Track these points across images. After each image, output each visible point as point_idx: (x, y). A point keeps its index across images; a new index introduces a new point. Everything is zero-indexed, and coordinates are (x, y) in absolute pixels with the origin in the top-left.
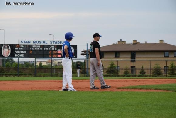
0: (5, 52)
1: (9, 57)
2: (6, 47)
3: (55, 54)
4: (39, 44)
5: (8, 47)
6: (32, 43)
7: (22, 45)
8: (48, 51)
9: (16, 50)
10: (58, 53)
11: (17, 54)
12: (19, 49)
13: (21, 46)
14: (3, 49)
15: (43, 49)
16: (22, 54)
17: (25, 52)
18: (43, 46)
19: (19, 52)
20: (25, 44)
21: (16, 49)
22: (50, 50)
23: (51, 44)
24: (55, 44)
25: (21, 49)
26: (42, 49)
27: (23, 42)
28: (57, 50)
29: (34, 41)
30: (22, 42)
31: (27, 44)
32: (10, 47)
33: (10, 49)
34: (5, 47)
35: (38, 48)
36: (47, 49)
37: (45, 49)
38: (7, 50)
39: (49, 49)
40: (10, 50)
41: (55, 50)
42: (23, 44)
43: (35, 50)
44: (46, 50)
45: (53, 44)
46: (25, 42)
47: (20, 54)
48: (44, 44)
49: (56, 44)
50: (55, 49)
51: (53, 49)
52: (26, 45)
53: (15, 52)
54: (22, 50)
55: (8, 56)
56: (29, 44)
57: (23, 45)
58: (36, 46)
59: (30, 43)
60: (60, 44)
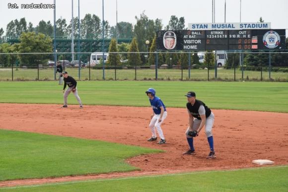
0: (167, 42)
1: (174, 49)
2: (170, 34)
3: (248, 44)
4: (221, 29)
5: (172, 34)
6: (210, 28)
7: (194, 31)
8: (237, 39)
9: (186, 39)
10: (253, 42)
11: (187, 44)
12: (190, 37)
13: (193, 33)
14: (165, 38)
15: (228, 36)
16: (194, 44)
17: (199, 41)
18: (228, 32)
19: (189, 42)
20: (199, 29)
21: (185, 37)
22: (239, 39)
23: (241, 29)
24: (247, 28)
25: (193, 37)
26: (226, 36)
27: (196, 26)
28: (251, 39)
29: (213, 25)
30: (194, 26)
31: (201, 29)
32: (175, 35)
33: (175, 37)
34: (167, 34)
35: (219, 35)
36: (234, 36)
37: (231, 36)
38: (171, 39)
39: (238, 36)
40: (176, 40)
41: (247, 38)
42: (196, 29)
43: (214, 38)
44: (232, 38)
45: (244, 28)
46: (199, 26)
47: (190, 44)
48: (230, 29)
49: (249, 28)
50: (247, 36)
51: (244, 36)
52: (201, 31)
53: (183, 43)
54: (195, 39)
55: (173, 47)
56: (205, 29)
57: (196, 31)
58: (216, 33)
59: (207, 27)
60: (255, 28)
